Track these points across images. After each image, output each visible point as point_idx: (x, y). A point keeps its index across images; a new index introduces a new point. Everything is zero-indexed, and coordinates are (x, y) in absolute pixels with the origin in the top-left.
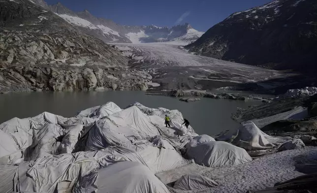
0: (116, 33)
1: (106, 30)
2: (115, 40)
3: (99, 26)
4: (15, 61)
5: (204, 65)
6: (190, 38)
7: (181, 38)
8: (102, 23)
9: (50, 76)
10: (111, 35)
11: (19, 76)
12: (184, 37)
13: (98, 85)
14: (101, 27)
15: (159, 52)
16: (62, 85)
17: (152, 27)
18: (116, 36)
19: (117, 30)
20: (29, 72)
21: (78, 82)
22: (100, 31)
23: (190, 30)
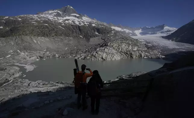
0: (131, 32)
1: (127, 31)
2: (130, 34)
3: (124, 30)
4: (121, 50)
5: (180, 47)
6: (165, 31)
7: (160, 31)
8: (125, 28)
9: (131, 54)
10: (129, 33)
11: (123, 54)
12: (162, 31)
13: (144, 56)
14: (125, 30)
15: (157, 42)
16: (135, 56)
17: (146, 27)
18: (131, 33)
19: (131, 30)
20: (126, 53)
21: (139, 55)
22: (125, 32)
23: (165, 27)
